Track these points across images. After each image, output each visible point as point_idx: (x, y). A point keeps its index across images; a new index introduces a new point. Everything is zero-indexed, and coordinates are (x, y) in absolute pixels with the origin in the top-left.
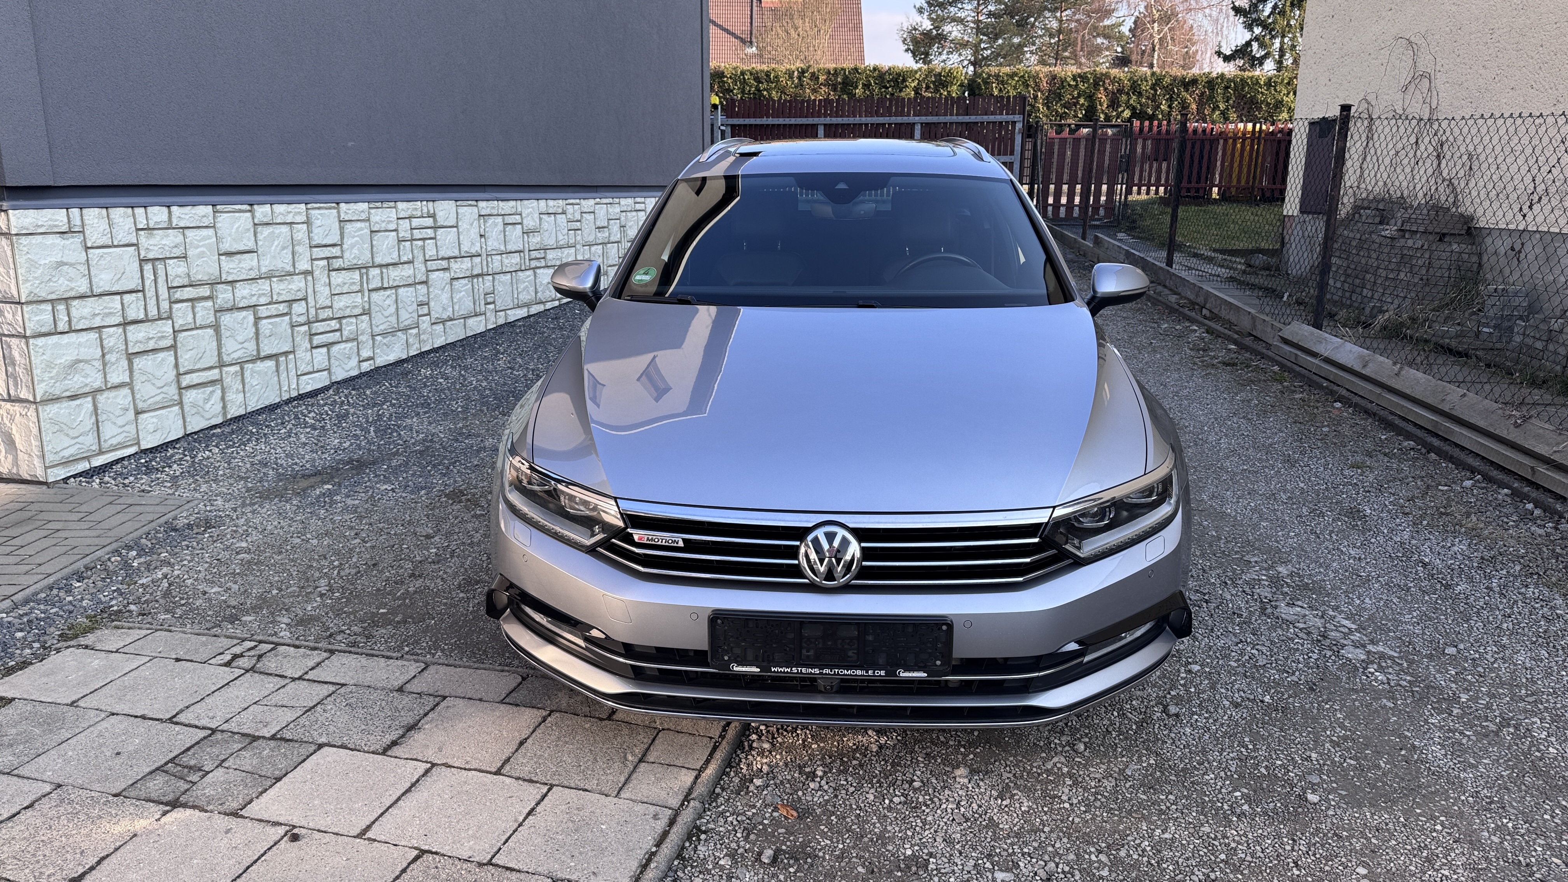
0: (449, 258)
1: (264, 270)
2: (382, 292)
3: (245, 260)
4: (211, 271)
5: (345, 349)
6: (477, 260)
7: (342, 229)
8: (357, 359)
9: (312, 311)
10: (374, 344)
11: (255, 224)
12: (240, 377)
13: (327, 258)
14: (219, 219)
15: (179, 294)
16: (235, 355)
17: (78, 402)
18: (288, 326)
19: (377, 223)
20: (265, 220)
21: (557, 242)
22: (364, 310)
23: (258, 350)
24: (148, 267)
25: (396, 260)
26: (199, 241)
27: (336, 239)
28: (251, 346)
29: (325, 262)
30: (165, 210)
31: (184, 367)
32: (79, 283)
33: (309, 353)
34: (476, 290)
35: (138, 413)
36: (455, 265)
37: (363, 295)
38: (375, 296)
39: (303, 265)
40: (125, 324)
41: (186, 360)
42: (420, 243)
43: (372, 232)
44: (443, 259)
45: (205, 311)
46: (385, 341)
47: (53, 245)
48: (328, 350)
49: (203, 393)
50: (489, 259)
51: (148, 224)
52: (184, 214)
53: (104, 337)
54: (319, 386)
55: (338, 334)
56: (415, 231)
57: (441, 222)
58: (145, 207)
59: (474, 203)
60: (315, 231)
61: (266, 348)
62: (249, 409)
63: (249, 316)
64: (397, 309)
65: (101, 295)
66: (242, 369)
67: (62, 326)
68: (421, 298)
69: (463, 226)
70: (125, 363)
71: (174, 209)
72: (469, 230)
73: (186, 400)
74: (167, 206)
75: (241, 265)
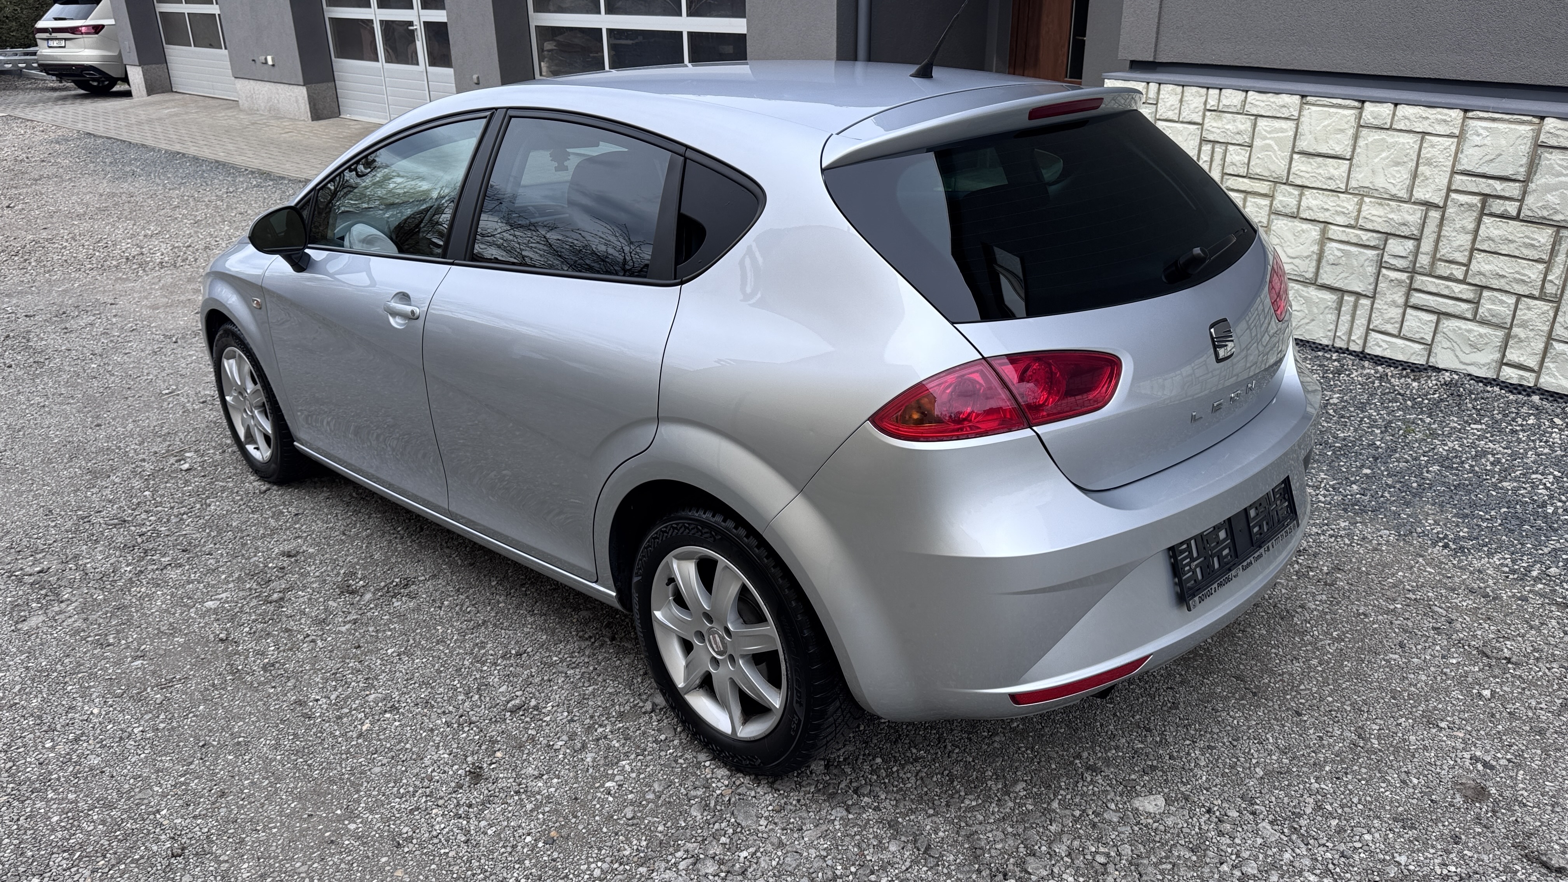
3: (1325, 165)
8: (1496, 358)
11: (1360, 126)
13: (1485, 195)
14: (1306, 112)
18: (1373, 264)
23: (1316, 274)
24: (1207, 148)
27: (1520, 171)
28: (1308, 266)
29: (1476, 200)
39: (1429, 193)
45: (1255, 208)
48: (1438, 321)
51: (1218, 106)
55: (1467, 306)
58: (1220, 89)
61: (1328, 276)
63: (1314, 232)
71: (1251, 94)
74: (1243, 91)
75: (1320, 171)
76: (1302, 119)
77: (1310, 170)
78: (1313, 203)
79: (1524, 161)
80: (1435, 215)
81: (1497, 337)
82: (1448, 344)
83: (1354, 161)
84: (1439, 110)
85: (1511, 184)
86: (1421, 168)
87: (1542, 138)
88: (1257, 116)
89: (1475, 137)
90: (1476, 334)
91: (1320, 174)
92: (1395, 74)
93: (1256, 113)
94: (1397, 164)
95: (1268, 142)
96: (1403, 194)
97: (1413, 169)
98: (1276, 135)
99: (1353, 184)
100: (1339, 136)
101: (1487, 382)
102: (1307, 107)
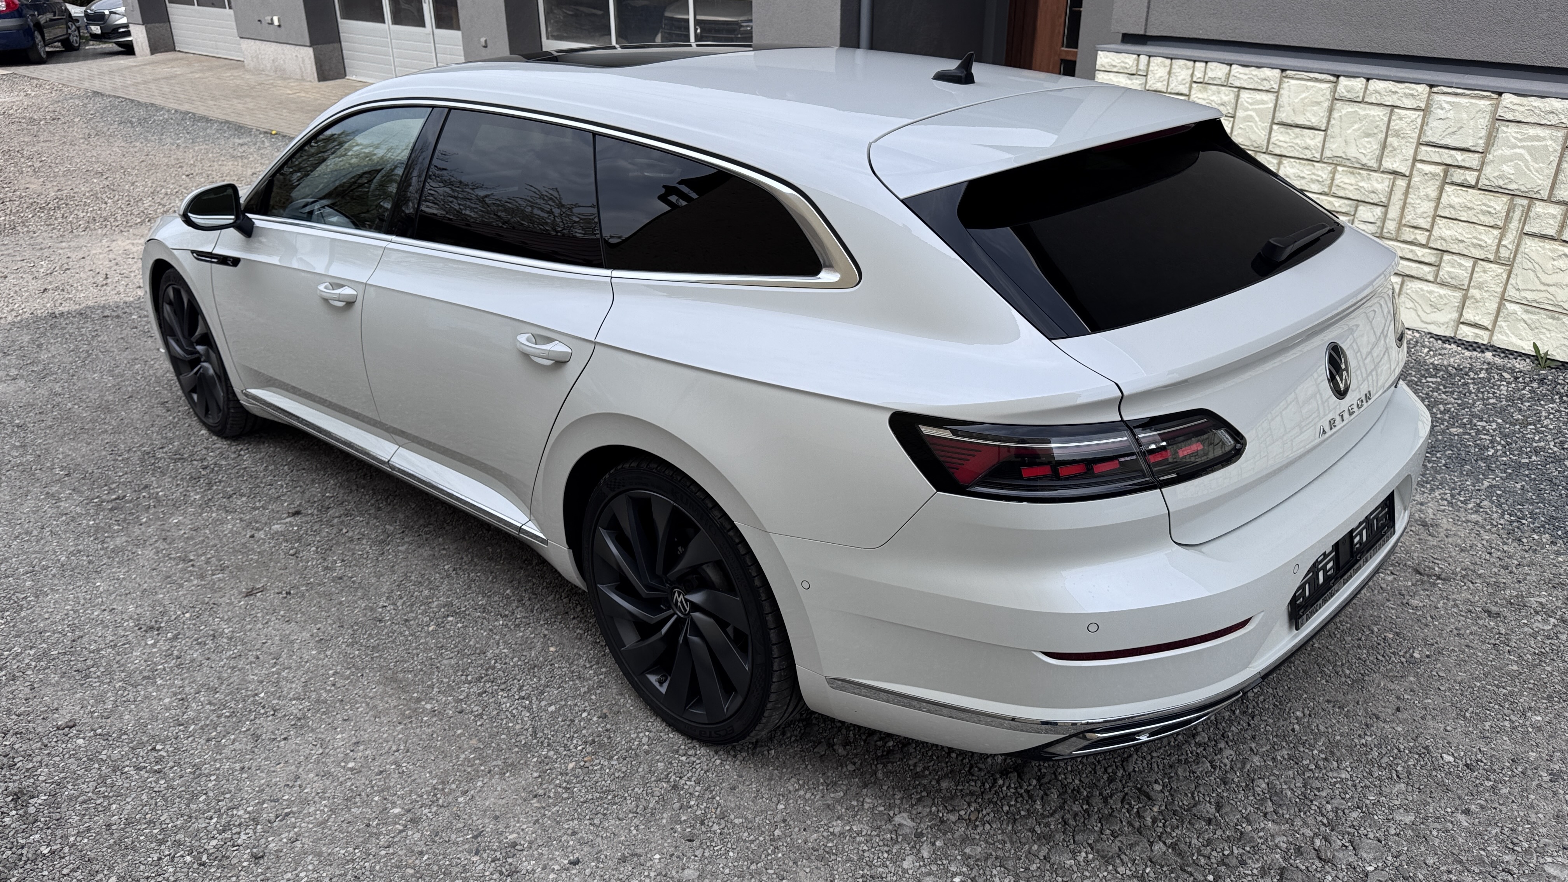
7: (1493, 130)
8: (1455, 317)
11: (1334, 99)
13: (1447, 165)
26: (1251, 104)
29: (1439, 170)
30: (1225, 67)
37: (1504, 235)
38: (1530, 244)
39: (1397, 163)
51: (1204, 78)
52: (1244, 75)
58: (1207, 62)
74: (1227, 64)
76: (1282, 92)
77: (1288, 140)
78: (1290, 171)
79: (1483, 133)
80: (1401, 183)
81: (1454, 297)
82: (1411, 305)
83: (1329, 132)
84: (1407, 84)
85: (1471, 155)
86: (1390, 139)
87: (1500, 112)
88: (1240, 88)
89: (1439, 111)
90: (1436, 295)
91: (1297, 144)
92: (1367, 50)
93: (1239, 85)
94: (1368, 135)
95: (1249, 113)
96: (1373, 164)
97: (1383, 140)
98: (1257, 107)
99: (1328, 153)
100: (1315, 108)
101: (1446, 340)
102: (1286, 80)
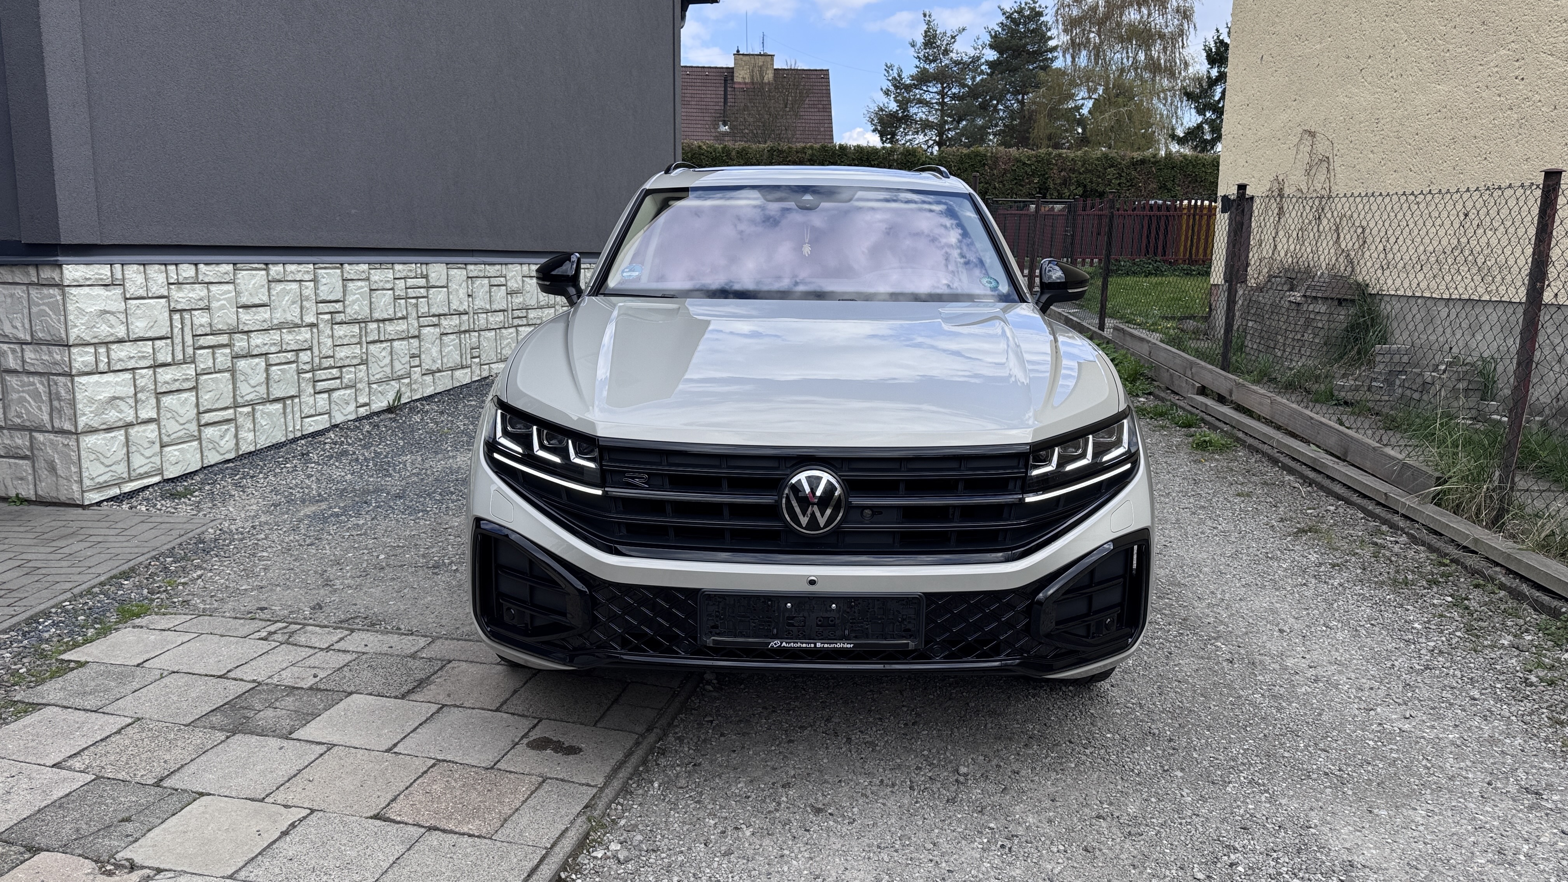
0: (439, 315)
1: (275, 322)
2: (378, 345)
3: (259, 312)
4: (230, 322)
5: (344, 395)
6: (465, 317)
7: (344, 286)
8: (354, 405)
9: (317, 360)
10: (370, 391)
11: (269, 281)
12: (251, 418)
13: (331, 313)
14: (239, 276)
15: (202, 341)
16: (248, 398)
17: (112, 434)
18: (295, 373)
19: (376, 282)
20: (278, 277)
21: (538, 302)
22: (362, 360)
23: (268, 394)
24: (177, 317)
25: (393, 316)
26: (221, 295)
27: (339, 296)
28: (262, 390)
29: (328, 317)
30: (193, 267)
31: (203, 406)
32: (118, 330)
33: (313, 398)
34: (463, 345)
35: (162, 446)
36: (444, 322)
37: (361, 347)
38: (372, 347)
39: (310, 319)
40: (155, 366)
41: (207, 400)
42: (414, 301)
43: (371, 290)
44: (434, 316)
45: (223, 357)
46: (380, 389)
47: (99, 295)
48: (329, 396)
49: (220, 430)
50: (476, 317)
51: (178, 279)
52: (208, 272)
53: (137, 377)
54: (321, 427)
55: (338, 381)
56: (409, 290)
57: (433, 282)
58: (176, 265)
59: (463, 266)
60: (322, 288)
61: (275, 392)
62: (258, 447)
63: (261, 362)
64: (392, 360)
65: (136, 340)
66: (253, 409)
67: (102, 367)
68: (413, 351)
69: (453, 286)
70: (153, 401)
71: (201, 266)
72: (457, 290)
73: (203, 436)
74: (194, 264)
75: (256, 317)
76: (237, 281)
77: (249, 318)
78: (259, 341)
80: (315, 331)
83: (272, 306)
84: (303, 265)
86: (304, 303)
89: (321, 279)
91: (257, 319)
93: (207, 281)
94: (293, 303)
95: (220, 303)
96: (299, 322)
97: (300, 304)
98: (224, 296)
100: (260, 291)
101: (356, 420)
102: (238, 272)
